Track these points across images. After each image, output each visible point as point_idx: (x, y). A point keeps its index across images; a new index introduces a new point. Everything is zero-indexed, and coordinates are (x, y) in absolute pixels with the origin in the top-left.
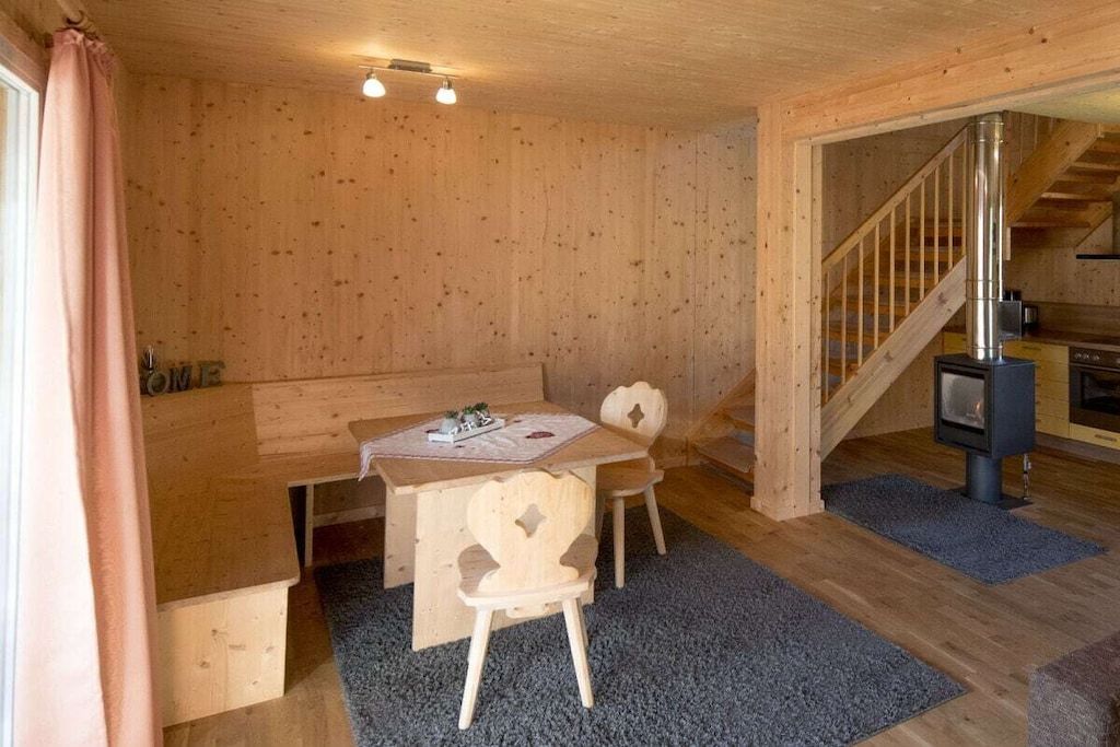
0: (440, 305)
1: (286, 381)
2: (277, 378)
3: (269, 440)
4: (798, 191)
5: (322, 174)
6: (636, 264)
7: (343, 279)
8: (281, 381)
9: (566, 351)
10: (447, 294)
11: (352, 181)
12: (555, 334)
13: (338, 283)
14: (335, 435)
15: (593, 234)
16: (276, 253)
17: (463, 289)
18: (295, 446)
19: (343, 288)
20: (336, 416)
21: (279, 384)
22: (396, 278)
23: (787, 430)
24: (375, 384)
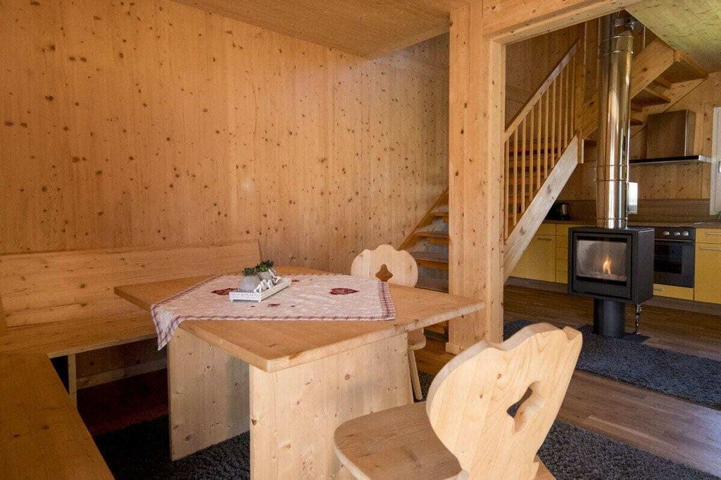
0: (171, 186)
1: (30, 253)
2: (20, 250)
3: (17, 311)
4: (493, 83)
5: (53, 48)
6: (322, 161)
7: (81, 156)
8: (24, 253)
9: (274, 231)
10: (177, 176)
11: (84, 60)
12: (265, 216)
13: (76, 160)
14: (84, 305)
15: (291, 133)
16: (9, 124)
17: (191, 172)
18: (45, 317)
19: (82, 163)
20: (83, 286)
21: (24, 256)
22: (131, 158)
23: (485, 286)
24: (119, 256)
